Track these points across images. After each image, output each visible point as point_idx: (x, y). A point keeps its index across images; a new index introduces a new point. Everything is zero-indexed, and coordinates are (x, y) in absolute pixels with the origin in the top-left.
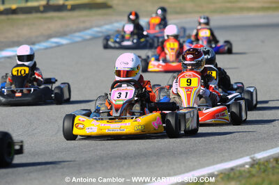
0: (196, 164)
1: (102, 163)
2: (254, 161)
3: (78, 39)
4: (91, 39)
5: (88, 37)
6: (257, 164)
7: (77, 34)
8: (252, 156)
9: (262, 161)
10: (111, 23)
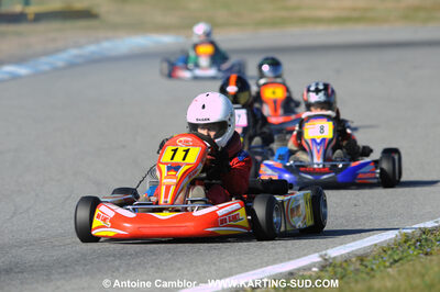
0: (234, 265)
1: (86, 265)
2: (326, 260)
3: (46, 68)
4: (64, 68)
5: (60, 64)
6: (330, 265)
7: (44, 59)
8: (324, 252)
9: (338, 262)
10: (97, 41)
